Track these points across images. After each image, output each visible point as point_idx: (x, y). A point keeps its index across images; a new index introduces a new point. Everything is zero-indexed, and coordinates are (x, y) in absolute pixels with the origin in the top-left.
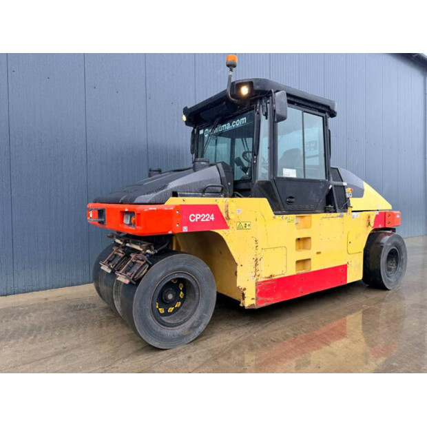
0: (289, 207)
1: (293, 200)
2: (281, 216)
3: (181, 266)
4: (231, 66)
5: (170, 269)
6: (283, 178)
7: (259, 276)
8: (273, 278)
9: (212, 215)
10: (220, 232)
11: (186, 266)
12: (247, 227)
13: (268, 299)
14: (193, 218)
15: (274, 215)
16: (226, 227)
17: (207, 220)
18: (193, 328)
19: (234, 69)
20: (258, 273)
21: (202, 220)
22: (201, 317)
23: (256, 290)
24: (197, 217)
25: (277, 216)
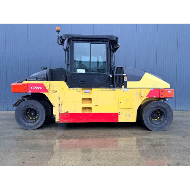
0: (82, 85)
1: (84, 82)
2: (73, 89)
3: (31, 104)
4: (58, 31)
5: (27, 104)
6: (77, 73)
7: (60, 111)
8: (68, 113)
9: (41, 87)
10: (45, 93)
11: (33, 104)
12: (56, 92)
13: (65, 120)
14: (32, 88)
15: (69, 88)
16: (48, 92)
17: (38, 89)
18: (36, 125)
19: (59, 32)
20: (60, 110)
21: (36, 89)
22: (39, 122)
23: (59, 116)
24: (34, 88)
25: (70, 89)
